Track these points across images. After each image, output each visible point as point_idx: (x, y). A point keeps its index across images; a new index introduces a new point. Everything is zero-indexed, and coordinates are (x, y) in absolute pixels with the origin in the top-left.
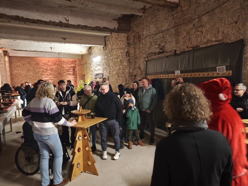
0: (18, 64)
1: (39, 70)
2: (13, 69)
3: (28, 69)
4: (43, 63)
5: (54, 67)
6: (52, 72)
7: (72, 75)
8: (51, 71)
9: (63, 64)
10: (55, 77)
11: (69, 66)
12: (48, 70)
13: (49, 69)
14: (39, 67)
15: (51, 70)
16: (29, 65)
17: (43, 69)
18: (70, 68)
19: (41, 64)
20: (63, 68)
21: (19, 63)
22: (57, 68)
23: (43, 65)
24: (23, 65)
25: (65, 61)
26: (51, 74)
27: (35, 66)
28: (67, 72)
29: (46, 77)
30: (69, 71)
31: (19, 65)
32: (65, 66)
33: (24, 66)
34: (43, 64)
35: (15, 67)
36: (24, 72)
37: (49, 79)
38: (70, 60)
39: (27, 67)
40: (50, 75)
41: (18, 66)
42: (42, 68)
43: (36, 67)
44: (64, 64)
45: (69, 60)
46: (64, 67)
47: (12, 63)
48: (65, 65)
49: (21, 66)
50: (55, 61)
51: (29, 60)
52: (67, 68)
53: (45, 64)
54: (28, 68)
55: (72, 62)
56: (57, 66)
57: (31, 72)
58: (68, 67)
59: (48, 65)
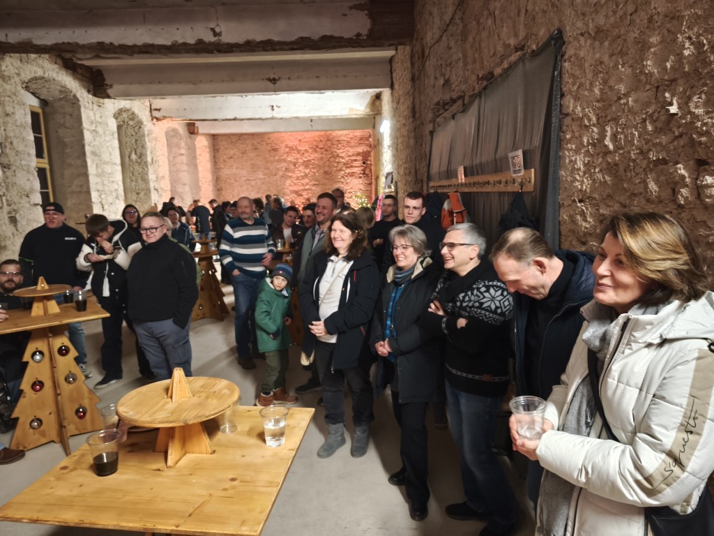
0: (232, 152)
1: (278, 167)
2: (222, 166)
3: (253, 165)
4: (287, 147)
5: (313, 156)
6: (307, 171)
7: (360, 177)
8: (307, 167)
9: (335, 147)
10: (315, 185)
11: (352, 151)
12: (299, 166)
13: (302, 161)
14: (277, 158)
15: (306, 164)
16: (255, 154)
17: (288, 163)
18: (354, 158)
19: (283, 149)
20: (335, 158)
21: (233, 149)
22: (322, 159)
23: (287, 153)
24: (243, 153)
25: (340, 139)
26: (306, 175)
27: (267, 156)
28: (347, 167)
29: (295, 184)
30: (352, 167)
31: (234, 154)
32: (342, 153)
33: (245, 158)
34: (287, 150)
35: (224, 161)
36: (244, 172)
37: (302, 190)
38: (355, 134)
39: (252, 159)
40: (303, 177)
41: (231, 158)
42: (285, 160)
43: (272, 159)
44: (339, 146)
45: (351, 136)
46: (338, 156)
47: (218, 149)
48: (341, 151)
49: (238, 158)
50: (317, 139)
51: (255, 142)
52: (347, 159)
53: (291, 149)
54: (253, 162)
55: (361, 139)
56: (322, 153)
57: (259, 172)
58: (349, 156)
59: (299, 151)
